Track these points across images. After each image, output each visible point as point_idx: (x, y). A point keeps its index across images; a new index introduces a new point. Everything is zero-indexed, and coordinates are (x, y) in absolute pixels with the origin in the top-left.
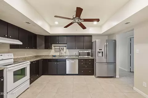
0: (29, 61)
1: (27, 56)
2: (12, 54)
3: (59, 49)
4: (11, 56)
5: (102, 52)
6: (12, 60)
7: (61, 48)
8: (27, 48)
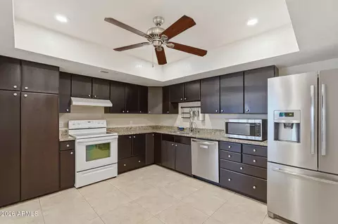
0: (116, 134)
1: (133, 126)
2: (105, 122)
3: (190, 113)
4: (103, 123)
5: (298, 125)
6: (105, 130)
7: (194, 112)
8: (126, 113)
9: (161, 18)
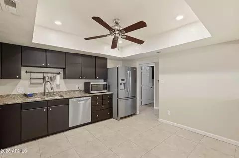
3: (44, 78)
5: (125, 83)
7: (49, 78)
9: (118, 20)
